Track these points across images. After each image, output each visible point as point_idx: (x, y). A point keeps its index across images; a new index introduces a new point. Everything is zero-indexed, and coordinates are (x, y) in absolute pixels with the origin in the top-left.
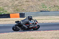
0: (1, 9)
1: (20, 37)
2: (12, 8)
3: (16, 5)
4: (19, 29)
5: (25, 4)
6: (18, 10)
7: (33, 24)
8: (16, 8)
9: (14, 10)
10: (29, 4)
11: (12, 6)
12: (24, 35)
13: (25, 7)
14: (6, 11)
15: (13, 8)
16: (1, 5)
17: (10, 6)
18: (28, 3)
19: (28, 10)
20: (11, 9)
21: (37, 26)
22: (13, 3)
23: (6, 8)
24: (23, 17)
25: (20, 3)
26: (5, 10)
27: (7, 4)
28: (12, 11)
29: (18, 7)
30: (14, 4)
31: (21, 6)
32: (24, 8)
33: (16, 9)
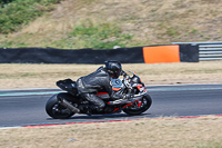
0: (111, 28)
1: (180, 134)
2: (150, 27)
3: (168, 16)
4: (71, 109)
5: (202, 10)
6: (174, 32)
7: (126, 90)
8: (165, 24)
9: (157, 32)
10: (214, 9)
11: (151, 19)
12: (196, 126)
13: (202, 20)
14: (129, 38)
15: (156, 24)
16: (110, 15)
17: (144, 16)
19: (212, 33)
20: (146, 30)
21: (142, 100)
22: (154, 7)
23: (129, 25)
24: (194, 58)
25: (183, 7)
26: (125, 33)
27: (133, 10)
28: (151, 37)
29: (175, 23)
30: (160, 11)
31: (183, 16)
32: (197, 27)
33: (165, 31)
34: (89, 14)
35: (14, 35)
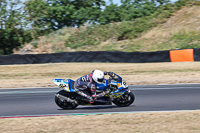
34: (185, 25)
35: (135, 40)
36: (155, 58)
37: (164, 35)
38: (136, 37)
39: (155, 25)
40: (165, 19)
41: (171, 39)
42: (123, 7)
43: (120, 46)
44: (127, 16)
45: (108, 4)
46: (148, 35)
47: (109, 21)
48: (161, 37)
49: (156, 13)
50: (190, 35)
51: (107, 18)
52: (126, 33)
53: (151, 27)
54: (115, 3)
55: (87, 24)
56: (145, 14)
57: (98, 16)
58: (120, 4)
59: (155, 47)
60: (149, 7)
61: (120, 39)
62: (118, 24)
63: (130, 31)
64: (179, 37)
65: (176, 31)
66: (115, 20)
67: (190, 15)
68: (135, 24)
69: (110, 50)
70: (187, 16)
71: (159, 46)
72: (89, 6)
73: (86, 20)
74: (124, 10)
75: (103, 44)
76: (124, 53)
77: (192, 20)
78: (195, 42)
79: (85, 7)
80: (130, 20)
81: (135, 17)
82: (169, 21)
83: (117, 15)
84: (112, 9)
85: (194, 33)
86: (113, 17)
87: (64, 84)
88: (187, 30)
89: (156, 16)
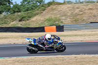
5: (87, 12)
14: (62, 22)
15: (72, 17)
18: (91, 11)
19: (89, 20)
20: (68, 20)
33: (74, 20)
34: (52, 14)
36: (37, 30)
37: (42, 19)
38: (28, 20)
39: (37, 14)
40: (42, 11)
41: (45, 21)
42: (21, 5)
43: (20, 25)
44: (24, 10)
45: (14, 4)
46: (34, 19)
47: (14, 12)
48: (40, 20)
49: (38, 8)
50: (54, 19)
51: (14, 11)
52: (23, 18)
53: (35, 15)
54: (17, 3)
55: (4, 14)
56: (32, 9)
57: (9, 9)
58: (20, 4)
59: (37, 25)
60: (34, 5)
61: (20, 21)
62: (19, 13)
63: (25, 17)
64: (49, 20)
65: (47, 17)
66: (18, 12)
67: (54, 9)
68: (28, 14)
69: (15, 26)
70: (53, 10)
71: (39, 25)
72: (5, 5)
73: (3, 12)
74: (22, 7)
75: (12, 23)
76: (22, 28)
77: (55, 12)
78: (57, 23)
79: (3, 5)
80: (25, 11)
81: (28, 10)
82: (44, 12)
83: (19, 9)
84: (16, 6)
85: (56, 18)
86: (17, 10)
87: (31, 41)
88: (53, 17)
89: (38, 10)
